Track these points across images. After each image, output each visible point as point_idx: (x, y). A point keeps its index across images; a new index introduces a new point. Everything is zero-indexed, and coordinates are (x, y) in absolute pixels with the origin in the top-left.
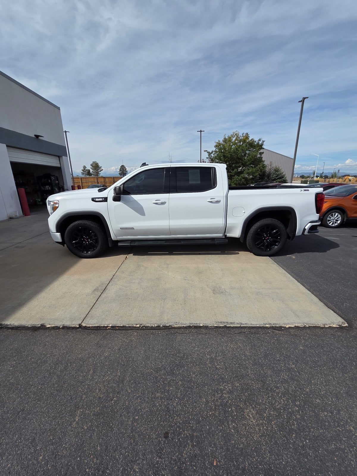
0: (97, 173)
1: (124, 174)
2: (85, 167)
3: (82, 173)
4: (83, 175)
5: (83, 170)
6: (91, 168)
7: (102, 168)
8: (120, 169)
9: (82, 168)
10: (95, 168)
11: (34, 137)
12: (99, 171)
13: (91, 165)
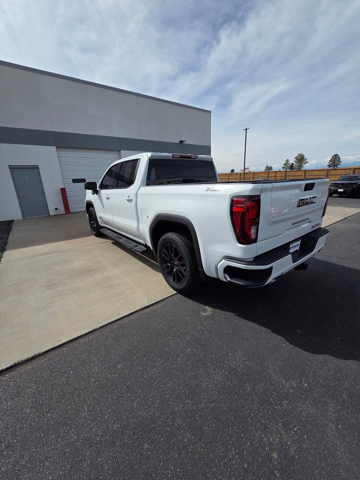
0: (300, 166)
1: (334, 165)
2: (287, 161)
3: (283, 167)
4: (283, 169)
5: (284, 164)
6: (294, 161)
7: (307, 160)
8: (331, 159)
9: (285, 162)
10: (299, 161)
11: (179, 142)
12: (303, 163)
13: (296, 158)
